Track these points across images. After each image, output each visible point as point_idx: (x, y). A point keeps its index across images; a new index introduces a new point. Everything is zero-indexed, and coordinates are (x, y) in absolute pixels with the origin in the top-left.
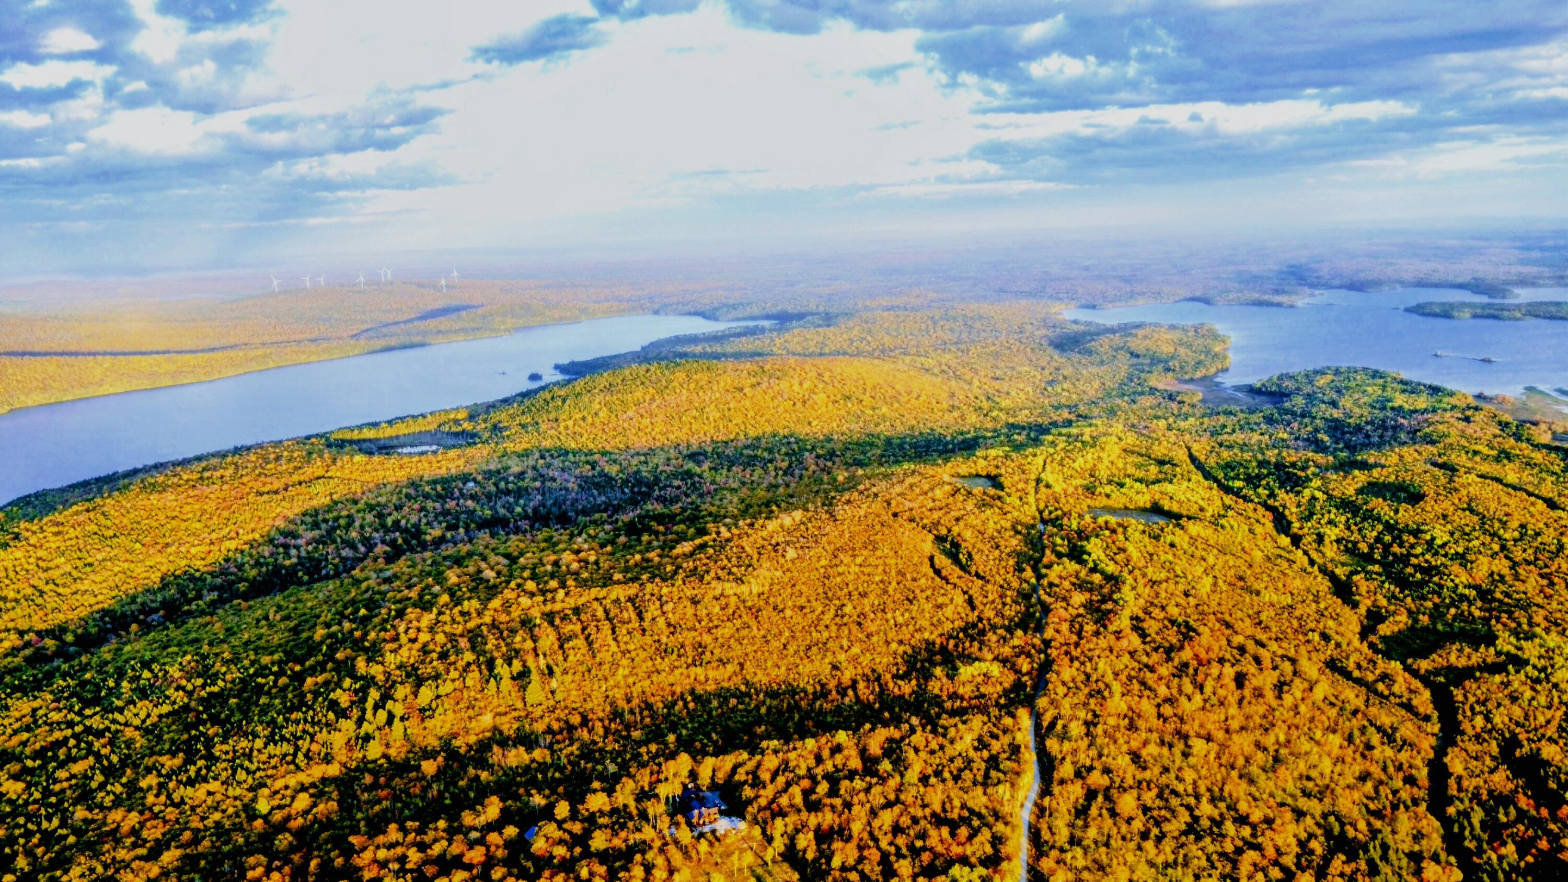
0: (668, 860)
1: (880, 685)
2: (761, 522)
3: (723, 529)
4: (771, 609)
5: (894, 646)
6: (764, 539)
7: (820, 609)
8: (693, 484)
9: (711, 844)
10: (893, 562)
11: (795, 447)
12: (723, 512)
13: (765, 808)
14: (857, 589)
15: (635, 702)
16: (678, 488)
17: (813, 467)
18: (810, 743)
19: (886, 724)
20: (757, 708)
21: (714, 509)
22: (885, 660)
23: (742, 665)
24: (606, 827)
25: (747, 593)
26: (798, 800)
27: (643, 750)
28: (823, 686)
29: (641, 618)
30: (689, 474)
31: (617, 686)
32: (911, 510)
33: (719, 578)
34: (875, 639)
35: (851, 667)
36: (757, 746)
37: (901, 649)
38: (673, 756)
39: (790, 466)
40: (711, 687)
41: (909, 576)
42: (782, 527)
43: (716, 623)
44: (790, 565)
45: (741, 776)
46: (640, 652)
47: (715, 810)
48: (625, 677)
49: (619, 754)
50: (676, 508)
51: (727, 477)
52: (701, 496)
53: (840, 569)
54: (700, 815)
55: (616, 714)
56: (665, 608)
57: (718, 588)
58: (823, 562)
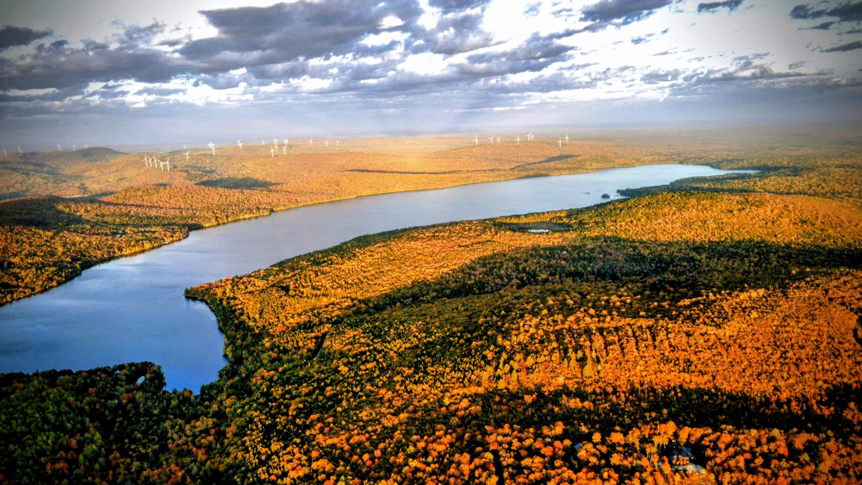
0: (655, 481)
1: (807, 406)
2: (736, 293)
3: (711, 294)
4: (737, 346)
5: (820, 383)
6: (737, 303)
7: (770, 352)
8: (694, 266)
9: (682, 477)
10: (826, 329)
11: (764, 249)
12: (712, 284)
13: (719, 465)
14: (797, 343)
15: (646, 386)
16: (685, 266)
18: (754, 432)
19: (809, 431)
20: (721, 404)
21: (706, 282)
22: (813, 391)
23: (714, 377)
24: (621, 453)
25: (722, 334)
26: (742, 464)
27: (647, 414)
28: (767, 399)
29: (654, 340)
30: (693, 259)
31: (635, 375)
32: (843, 297)
33: (705, 323)
34: (807, 376)
35: (787, 391)
36: (719, 427)
37: (825, 386)
38: (665, 421)
39: (759, 261)
40: (693, 386)
41: (836, 340)
42: (750, 297)
43: (700, 349)
44: (753, 321)
45: (706, 442)
46: (652, 358)
47: (687, 458)
48: (641, 371)
49: (633, 414)
50: (683, 278)
51: (717, 263)
52: (699, 273)
53: (787, 329)
54: (678, 459)
55: (633, 391)
56: (669, 336)
57: (704, 329)
58: (776, 323)
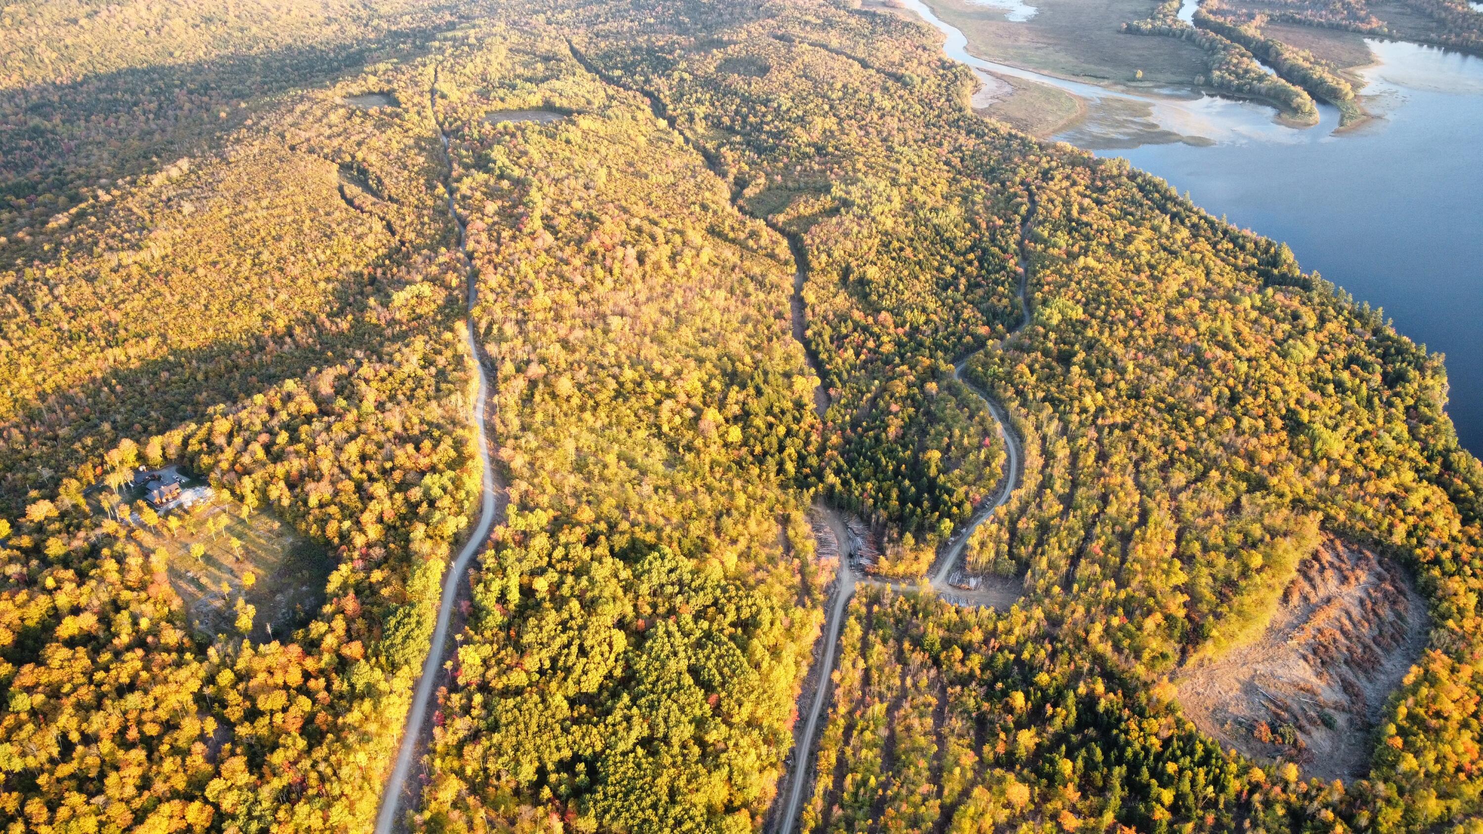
17: (187, 106)
